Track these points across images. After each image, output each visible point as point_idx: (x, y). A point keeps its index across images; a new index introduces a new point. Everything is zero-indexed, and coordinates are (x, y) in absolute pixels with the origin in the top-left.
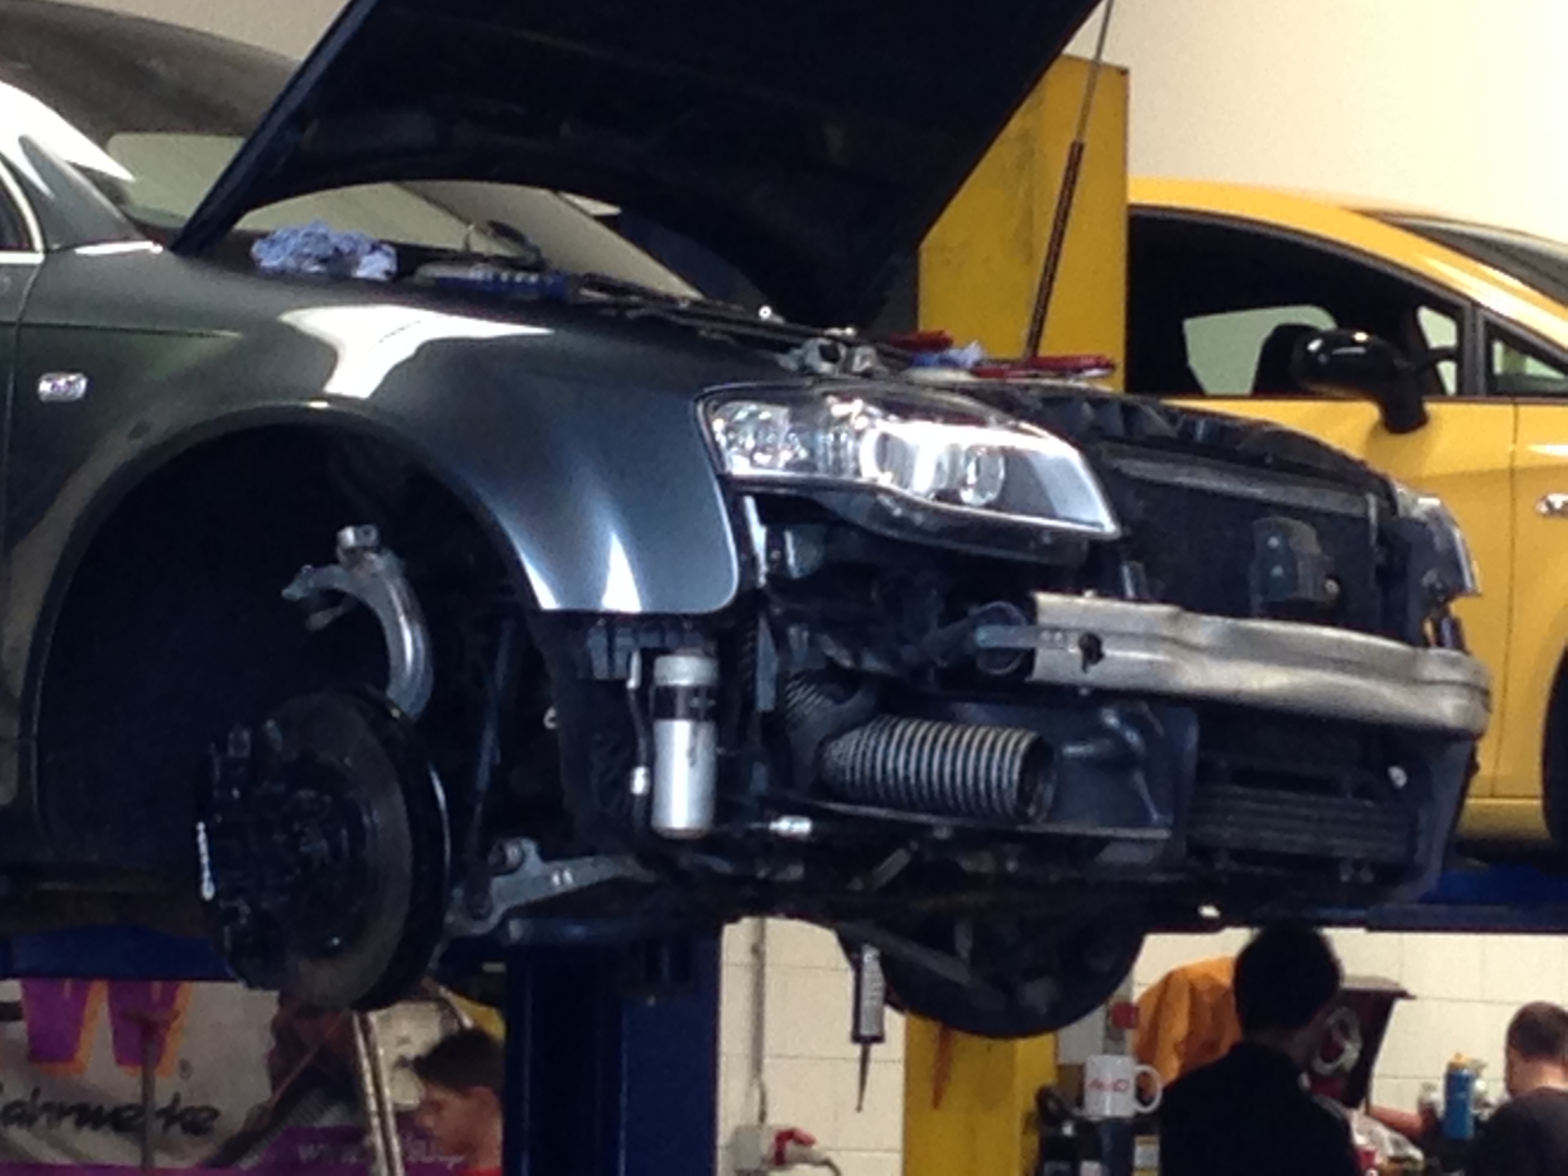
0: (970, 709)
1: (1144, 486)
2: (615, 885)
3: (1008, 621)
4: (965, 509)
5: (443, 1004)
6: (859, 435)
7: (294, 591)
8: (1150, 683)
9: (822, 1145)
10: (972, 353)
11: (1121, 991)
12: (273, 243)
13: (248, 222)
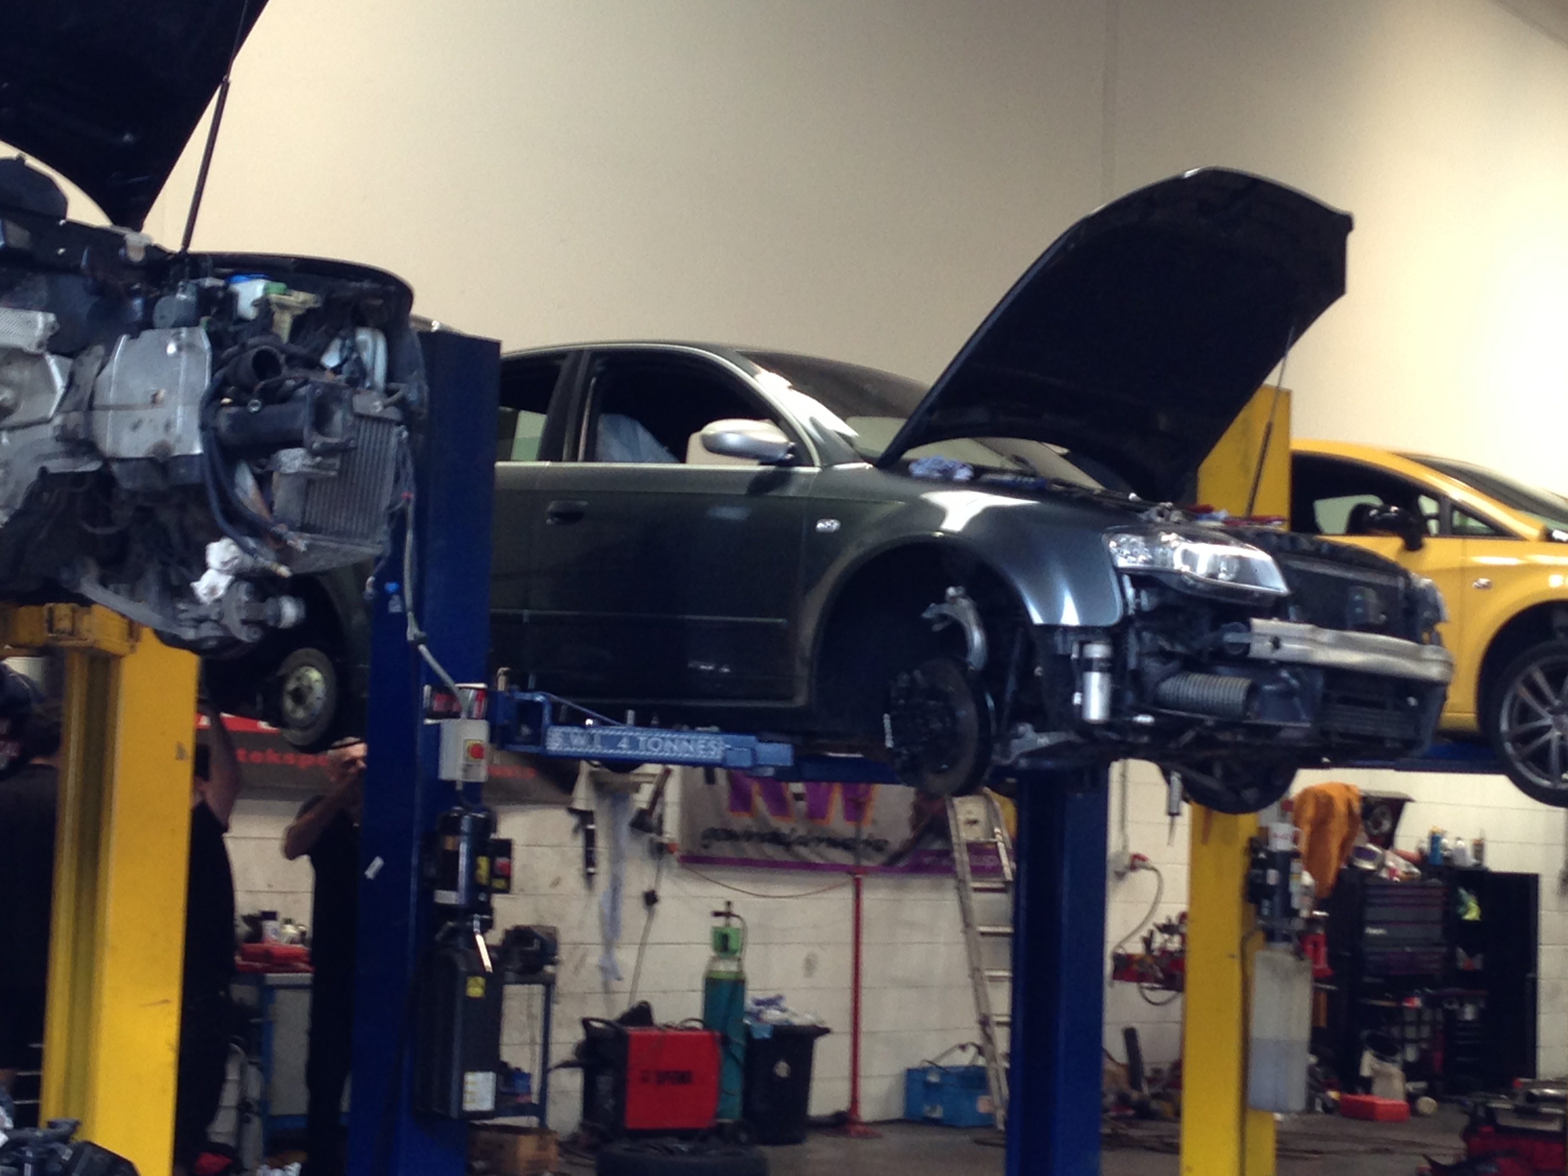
0: (1221, 669)
1: (1299, 573)
2: (1068, 745)
3: (1239, 631)
4: (1219, 581)
5: (986, 796)
6: (1174, 549)
7: (927, 615)
8: (1302, 659)
9: (1153, 860)
10: (1223, 514)
11: (1286, 795)
12: (919, 464)
13: (909, 455)
